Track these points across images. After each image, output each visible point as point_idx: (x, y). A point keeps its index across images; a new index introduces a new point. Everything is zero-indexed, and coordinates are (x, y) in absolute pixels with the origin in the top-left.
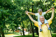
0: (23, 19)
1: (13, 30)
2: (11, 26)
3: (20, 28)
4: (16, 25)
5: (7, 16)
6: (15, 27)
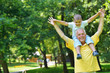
1: (24, 58)
2: (21, 49)
4: (30, 48)
5: (12, 30)
6: (29, 51)
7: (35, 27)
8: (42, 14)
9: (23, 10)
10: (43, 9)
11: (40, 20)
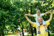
0: (22, 20)
1: (13, 31)
2: (11, 27)
3: (19, 29)
4: (15, 26)
7: (18, 16)
8: (21, 9)
9: (12, 7)
10: (21, 7)
11: (20, 12)
